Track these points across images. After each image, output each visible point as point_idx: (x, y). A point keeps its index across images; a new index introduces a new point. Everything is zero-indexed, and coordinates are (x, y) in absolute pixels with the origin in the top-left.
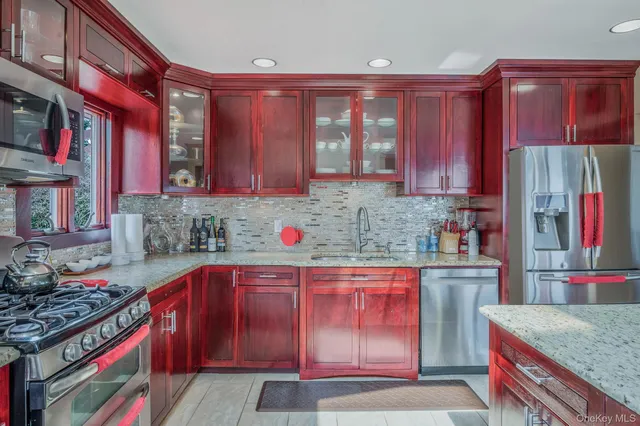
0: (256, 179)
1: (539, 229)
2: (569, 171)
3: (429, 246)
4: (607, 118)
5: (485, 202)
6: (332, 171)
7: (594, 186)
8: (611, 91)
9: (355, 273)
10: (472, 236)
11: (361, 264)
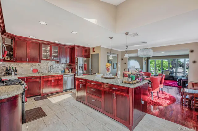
0: (28, 59)
1: (79, 69)
2: (83, 60)
3: (63, 72)
4: (87, 54)
5: (72, 65)
6: (45, 58)
7: (86, 63)
8: (87, 51)
9: (52, 76)
10: (70, 70)
11: (53, 75)
